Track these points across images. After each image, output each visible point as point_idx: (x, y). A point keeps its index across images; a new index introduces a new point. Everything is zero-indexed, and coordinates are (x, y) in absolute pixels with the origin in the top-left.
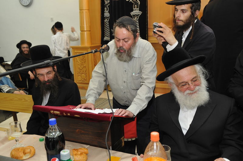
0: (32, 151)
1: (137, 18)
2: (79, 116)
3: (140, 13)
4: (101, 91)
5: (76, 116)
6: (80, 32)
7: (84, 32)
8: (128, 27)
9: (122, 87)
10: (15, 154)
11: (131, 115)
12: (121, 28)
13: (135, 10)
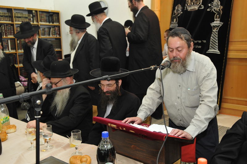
0: (89, 160)
1: (217, 29)
2: (134, 132)
3: (221, 24)
4: (153, 108)
5: (131, 131)
8: (181, 36)
9: (176, 104)
10: (73, 161)
11: (189, 137)
12: (174, 37)
13: (217, 20)
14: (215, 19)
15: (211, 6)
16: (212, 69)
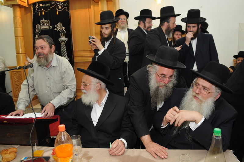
1: (64, 43)
2: (7, 122)
3: (66, 39)
5: (4, 122)
6: (16, 54)
7: (20, 54)
9: (46, 92)
13: (62, 37)
14: (61, 36)
15: (56, 27)
16: (69, 66)
